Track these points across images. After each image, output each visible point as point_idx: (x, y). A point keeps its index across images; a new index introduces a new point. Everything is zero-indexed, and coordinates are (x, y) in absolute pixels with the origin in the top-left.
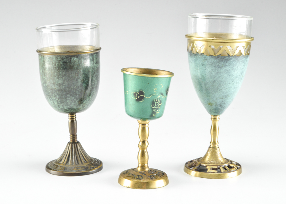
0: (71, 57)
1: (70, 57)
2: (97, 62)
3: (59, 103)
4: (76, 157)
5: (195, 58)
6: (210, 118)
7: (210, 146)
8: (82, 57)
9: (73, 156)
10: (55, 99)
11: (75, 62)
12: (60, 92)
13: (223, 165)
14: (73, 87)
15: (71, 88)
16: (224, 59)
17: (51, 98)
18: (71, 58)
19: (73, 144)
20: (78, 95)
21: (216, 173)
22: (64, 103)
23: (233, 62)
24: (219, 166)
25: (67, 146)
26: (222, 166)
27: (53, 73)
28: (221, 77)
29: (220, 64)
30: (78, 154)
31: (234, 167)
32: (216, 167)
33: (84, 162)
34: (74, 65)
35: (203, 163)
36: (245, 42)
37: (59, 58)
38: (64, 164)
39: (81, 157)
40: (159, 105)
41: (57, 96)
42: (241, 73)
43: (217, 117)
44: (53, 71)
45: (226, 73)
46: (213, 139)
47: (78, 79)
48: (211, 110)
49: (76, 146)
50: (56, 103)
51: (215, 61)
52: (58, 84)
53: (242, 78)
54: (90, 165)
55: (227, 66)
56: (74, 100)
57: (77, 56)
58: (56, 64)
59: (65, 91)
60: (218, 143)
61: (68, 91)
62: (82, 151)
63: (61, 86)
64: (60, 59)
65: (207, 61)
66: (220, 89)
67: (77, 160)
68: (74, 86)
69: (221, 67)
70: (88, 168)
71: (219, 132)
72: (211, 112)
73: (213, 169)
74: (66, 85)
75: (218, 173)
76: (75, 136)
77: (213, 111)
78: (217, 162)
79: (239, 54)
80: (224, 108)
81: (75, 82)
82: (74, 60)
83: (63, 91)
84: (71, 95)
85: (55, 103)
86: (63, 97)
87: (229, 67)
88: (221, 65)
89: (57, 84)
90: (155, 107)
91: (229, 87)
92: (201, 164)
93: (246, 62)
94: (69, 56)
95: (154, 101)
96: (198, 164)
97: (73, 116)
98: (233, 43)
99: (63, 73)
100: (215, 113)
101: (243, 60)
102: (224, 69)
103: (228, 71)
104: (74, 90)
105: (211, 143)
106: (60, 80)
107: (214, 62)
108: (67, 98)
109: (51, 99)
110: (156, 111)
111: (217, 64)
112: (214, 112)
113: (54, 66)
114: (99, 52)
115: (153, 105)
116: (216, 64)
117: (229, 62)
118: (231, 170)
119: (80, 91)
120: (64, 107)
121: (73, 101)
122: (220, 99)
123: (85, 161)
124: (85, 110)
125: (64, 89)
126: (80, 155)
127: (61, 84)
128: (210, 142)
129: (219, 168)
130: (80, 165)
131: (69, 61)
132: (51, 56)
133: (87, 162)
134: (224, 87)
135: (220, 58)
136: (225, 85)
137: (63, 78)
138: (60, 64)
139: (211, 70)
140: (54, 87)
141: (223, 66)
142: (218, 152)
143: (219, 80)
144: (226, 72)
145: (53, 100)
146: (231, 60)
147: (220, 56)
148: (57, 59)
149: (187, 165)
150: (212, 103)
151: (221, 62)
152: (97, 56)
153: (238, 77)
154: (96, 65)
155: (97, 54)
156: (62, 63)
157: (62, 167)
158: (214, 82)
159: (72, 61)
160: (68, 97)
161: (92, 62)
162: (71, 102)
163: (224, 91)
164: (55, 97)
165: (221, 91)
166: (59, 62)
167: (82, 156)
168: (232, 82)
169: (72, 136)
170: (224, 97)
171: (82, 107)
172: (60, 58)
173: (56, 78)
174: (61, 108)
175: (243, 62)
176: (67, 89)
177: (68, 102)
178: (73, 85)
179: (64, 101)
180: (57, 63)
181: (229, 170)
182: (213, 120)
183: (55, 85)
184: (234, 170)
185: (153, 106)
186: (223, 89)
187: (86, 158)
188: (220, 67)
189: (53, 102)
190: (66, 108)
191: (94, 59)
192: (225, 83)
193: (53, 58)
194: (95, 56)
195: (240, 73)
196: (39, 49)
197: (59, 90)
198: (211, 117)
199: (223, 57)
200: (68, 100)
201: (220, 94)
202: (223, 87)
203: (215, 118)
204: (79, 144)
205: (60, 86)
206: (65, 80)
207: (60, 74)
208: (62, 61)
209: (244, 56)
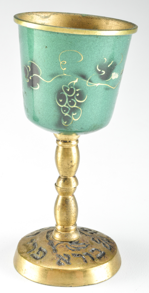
40: (77, 102)
90: (67, 105)
95: (62, 91)
110: (70, 114)
115: (61, 101)
185: (62, 103)
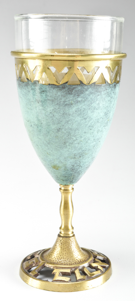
5: (25, 89)
6: (59, 189)
7: (60, 233)
13: (81, 266)
16: (74, 91)
21: (68, 282)
23: (89, 96)
24: (74, 267)
26: (79, 267)
28: (69, 122)
29: (67, 99)
31: (99, 267)
32: (69, 271)
35: (48, 263)
36: (110, 59)
42: (106, 114)
43: (70, 188)
45: (78, 115)
46: (65, 223)
48: (59, 177)
51: (59, 93)
53: (107, 122)
55: (79, 102)
60: (73, 228)
65: (45, 94)
66: (70, 143)
69: (69, 105)
71: (73, 212)
72: (58, 180)
73: (64, 274)
75: (70, 283)
77: (62, 178)
78: (71, 260)
79: (101, 82)
80: (79, 173)
87: (83, 104)
88: (69, 100)
91: (85, 139)
92: (45, 265)
93: (113, 95)
96: (40, 263)
98: (90, 61)
100: (66, 182)
101: (107, 91)
102: (75, 108)
103: (82, 111)
105: (60, 228)
107: (57, 95)
111: (63, 100)
112: (63, 180)
116: (61, 99)
117: (82, 95)
118: (93, 275)
122: (71, 158)
128: (60, 226)
129: (73, 273)
134: (77, 139)
135: (67, 89)
136: (77, 136)
139: (53, 110)
141: (73, 102)
142: (72, 244)
143: (67, 127)
144: (79, 112)
146: (87, 92)
147: (67, 85)
149: (24, 263)
150: (58, 165)
151: (69, 96)
153: (100, 121)
158: (59, 130)
163: (77, 145)
165: (72, 146)
168: (91, 129)
170: (78, 156)
175: (108, 95)
181: (89, 276)
182: (63, 192)
184: (97, 274)
186: (76, 142)
188: (67, 104)
192: (77, 131)
195: (103, 114)
198: (60, 187)
199: (72, 88)
201: (70, 150)
202: (74, 138)
203: (66, 189)
209: (110, 84)
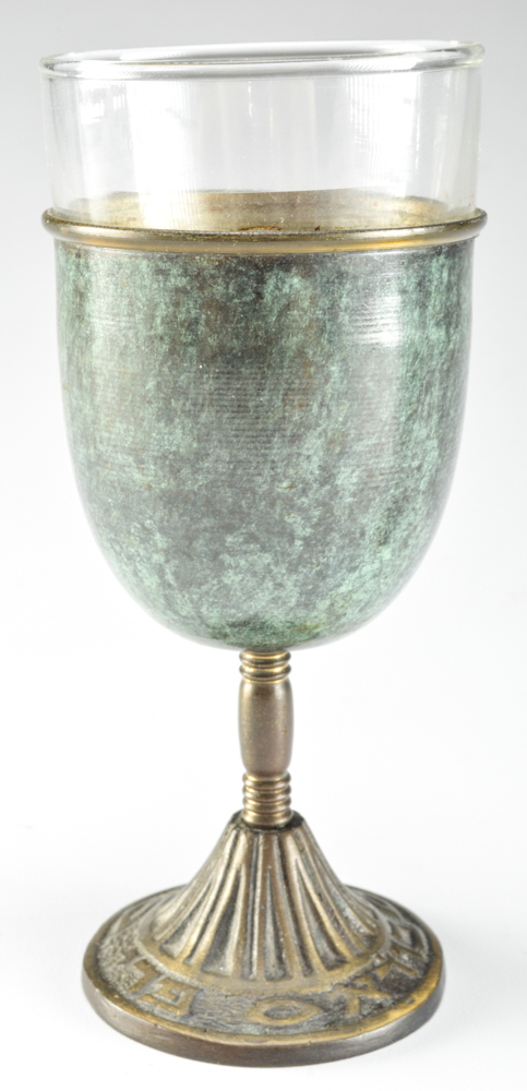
0: (262, 268)
1: (256, 267)
2: (453, 317)
3: (170, 585)
4: (270, 928)
8: (341, 275)
9: (256, 918)
10: (142, 553)
11: (288, 307)
12: (176, 515)
14: (265, 487)
15: (254, 493)
17: (118, 542)
18: (261, 281)
19: (261, 838)
20: (298, 543)
22: (204, 588)
25: (221, 844)
27: (134, 377)
30: (284, 906)
33: (324, 959)
34: (280, 330)
37: (174, 271)
38: (194, 961)
39: (304, 924)
41: (158, 536)
44: (133, 367)
47: (308, 428)
49: (276, 851)
50: (152, 581)
52: (164, 457)
54: (360, 983)
56: (270, 572)
57: (306, 265)
58: (153, 317)
59: (211, 507)
61: (232, 512)
62: (314, 882)
63: (186, 472)
64: (182, 282)
67: (279, 947)
68: (275, 479)
70: (343, 1006)
74: (221, 468)
76: (273, 783)
81: (285, 452)
82: (286, 289)
83: (194, 504)
84: (252, 538)
85: (147, 583)
86: (199, 545)
89: (155, 459)
94: (248, 262)
97: (270, 663)
99: (198, 381)
104: (272, 504)
106: (179, 431)
108: (226, 558)
109: (118, 548)
113: (143, 332)
114: (465, 242)
119: (317, 513)
120: (204, 610)
121: (264, 578)
123: (332, 956)
124: (346, 632)
125: (204, 492)
126: (302, 916)
127: (182, 459)
130: (297, 982)
131: (248, 299)
132: (123, 255)
133: (341, 962)
137: (197, 417)
138: (181, 317)
140: (137, 476)
145: (130, 558)
148: (166, 280)
152: (451, 269)
154: (443, 333)
155: (456, 254)
156: (193, 313)
157: (177, 983)
159: (268, 298)
160: (232, 553)
161: (416, 314)
162: (252, 582)
164: (143, 541)
166: (177, 304)
167: (311, 917)
169: (258, 785)
171: (323, 616)
172: (185, 273)
173: (149, 412)
174: (184, 613)
176: (227, 495)
177: (227, 581)
178: (267, 472)
179: (205, 577)
180: (161, 311)
183: (142, 462)
187: (338, 928)
189: (136, 573)
190: (214, 616)
191: (428, 294)
193: (136, 269)
194: (438, 271)
196: (64, 203)
197: (171, 500)
200: (231, 572)
204: (296, 838)
205: (175, 472)
206: (215, 435)
207: (178, 392)
208: (195, 294)
